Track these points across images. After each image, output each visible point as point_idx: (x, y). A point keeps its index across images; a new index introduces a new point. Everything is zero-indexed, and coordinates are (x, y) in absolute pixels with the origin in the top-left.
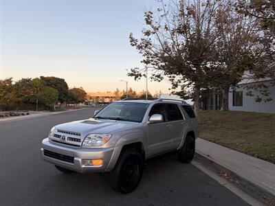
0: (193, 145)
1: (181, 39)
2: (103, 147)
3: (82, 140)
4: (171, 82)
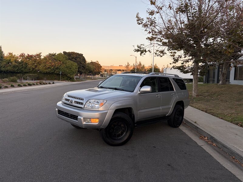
1: (184, 18)
2: (99, 109)
3: (84, 104)
4: (172, 58)
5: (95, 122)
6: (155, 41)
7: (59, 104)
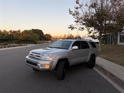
0: (94, 60)
2: (49, 60)
3: (41, 57)
4: (88, 31)
5: (47, 67)
6: (79, 23)
7: (27, 57)
